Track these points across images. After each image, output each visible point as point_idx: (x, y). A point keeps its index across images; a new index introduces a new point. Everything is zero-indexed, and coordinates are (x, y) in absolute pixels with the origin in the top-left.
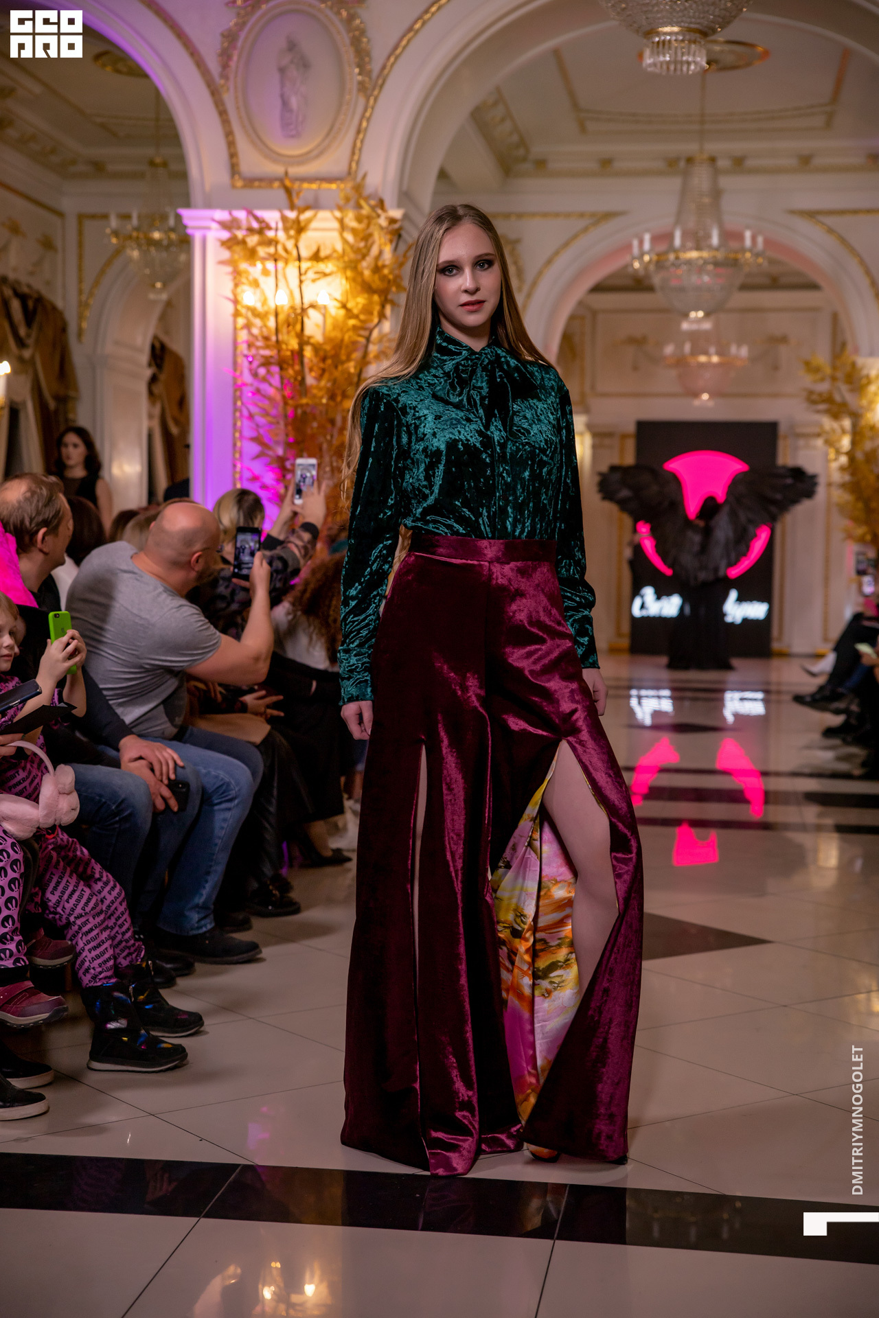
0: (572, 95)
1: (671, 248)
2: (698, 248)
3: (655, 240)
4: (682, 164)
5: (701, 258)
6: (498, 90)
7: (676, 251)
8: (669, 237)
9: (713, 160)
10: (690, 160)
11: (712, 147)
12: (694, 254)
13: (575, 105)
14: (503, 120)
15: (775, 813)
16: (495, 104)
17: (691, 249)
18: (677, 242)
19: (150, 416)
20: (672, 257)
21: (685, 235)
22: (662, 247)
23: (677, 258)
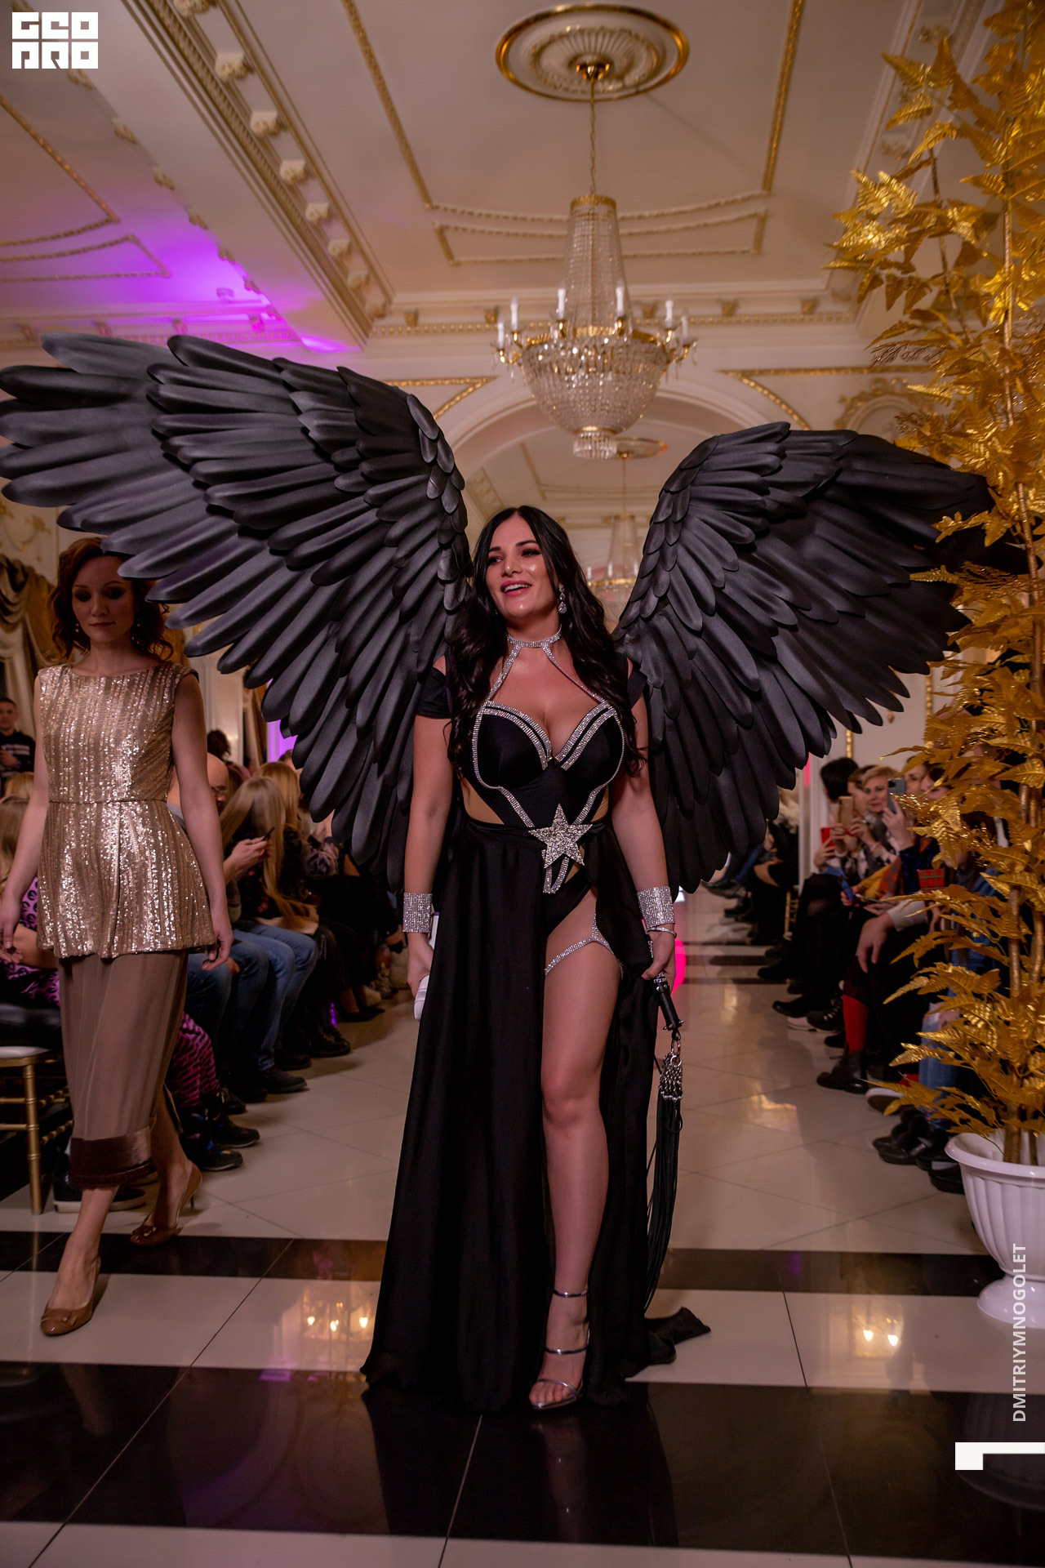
0: (535, 474)
1: (606, 577)
2: (625, 577)
3: (593, 572)
4: (612, 520)
5: (626, 583)
6: (482, 469)
7: (609, 579)
8: (605, 570)
9: (633, 517)
10: (617, 518)
11: (631, 509)
12: (622, 581)
13: (538, 482)
14: (488, 492)
15: (693, 972)
16: (482, 481)
17: (620, 578)
18: (610, 573)
19: (245, 700)
20: (607, 583)
21: (614, 569)
22: (600, 577)
23: (610, 584)
